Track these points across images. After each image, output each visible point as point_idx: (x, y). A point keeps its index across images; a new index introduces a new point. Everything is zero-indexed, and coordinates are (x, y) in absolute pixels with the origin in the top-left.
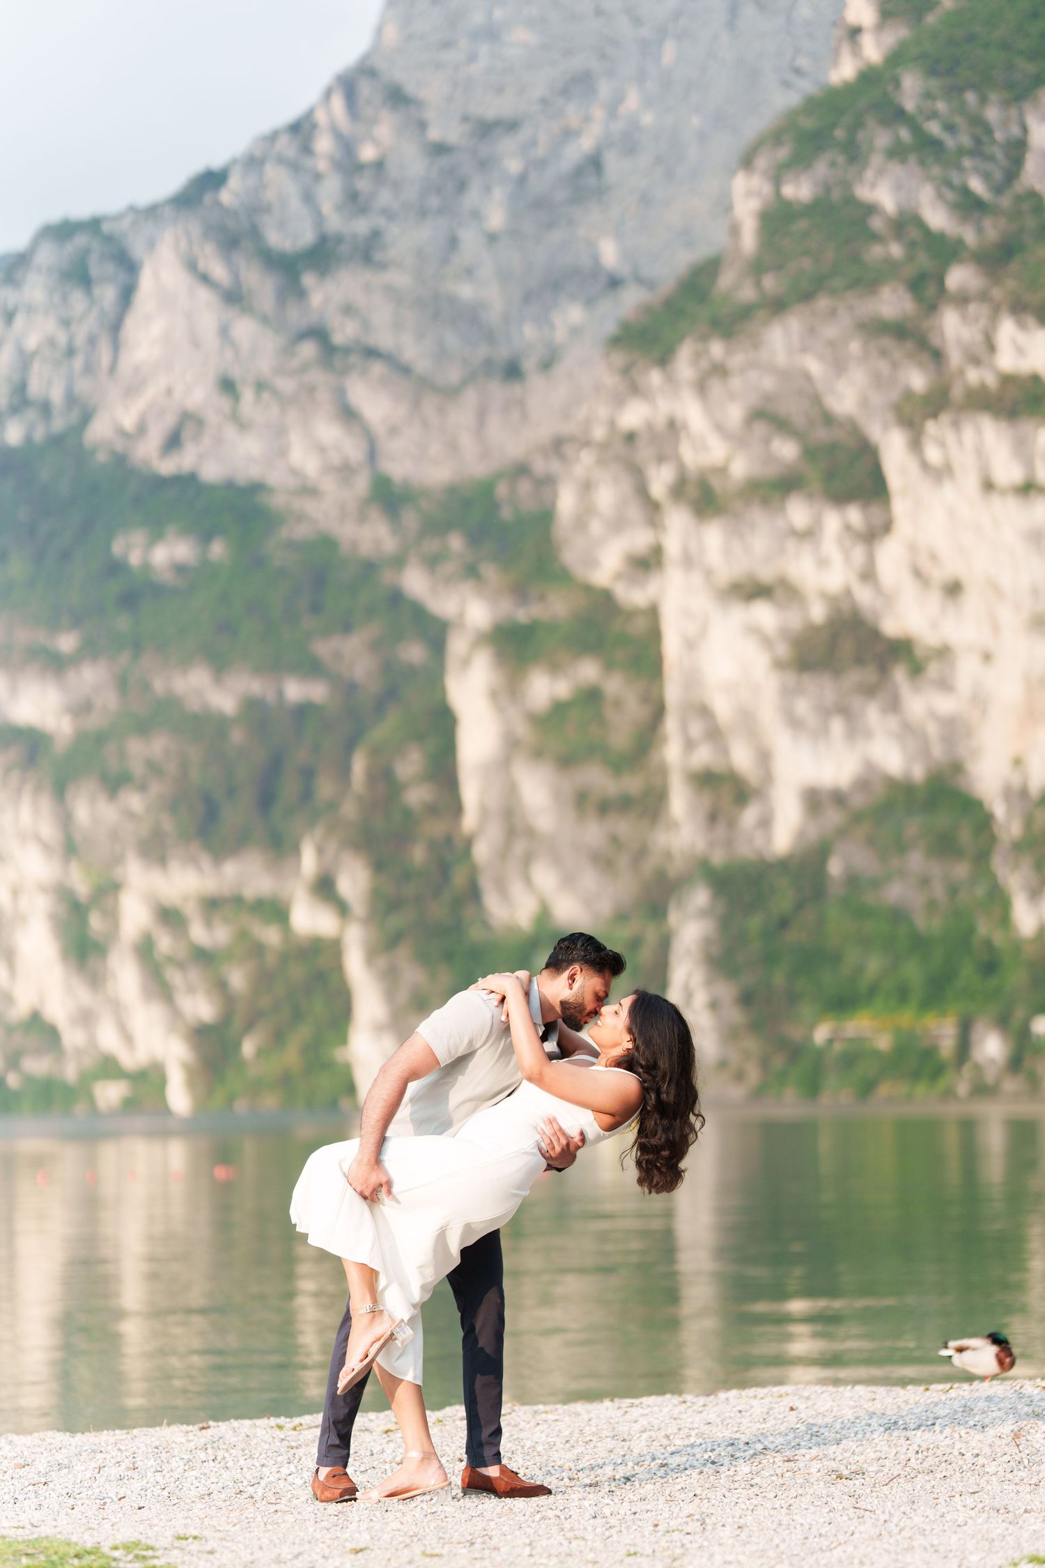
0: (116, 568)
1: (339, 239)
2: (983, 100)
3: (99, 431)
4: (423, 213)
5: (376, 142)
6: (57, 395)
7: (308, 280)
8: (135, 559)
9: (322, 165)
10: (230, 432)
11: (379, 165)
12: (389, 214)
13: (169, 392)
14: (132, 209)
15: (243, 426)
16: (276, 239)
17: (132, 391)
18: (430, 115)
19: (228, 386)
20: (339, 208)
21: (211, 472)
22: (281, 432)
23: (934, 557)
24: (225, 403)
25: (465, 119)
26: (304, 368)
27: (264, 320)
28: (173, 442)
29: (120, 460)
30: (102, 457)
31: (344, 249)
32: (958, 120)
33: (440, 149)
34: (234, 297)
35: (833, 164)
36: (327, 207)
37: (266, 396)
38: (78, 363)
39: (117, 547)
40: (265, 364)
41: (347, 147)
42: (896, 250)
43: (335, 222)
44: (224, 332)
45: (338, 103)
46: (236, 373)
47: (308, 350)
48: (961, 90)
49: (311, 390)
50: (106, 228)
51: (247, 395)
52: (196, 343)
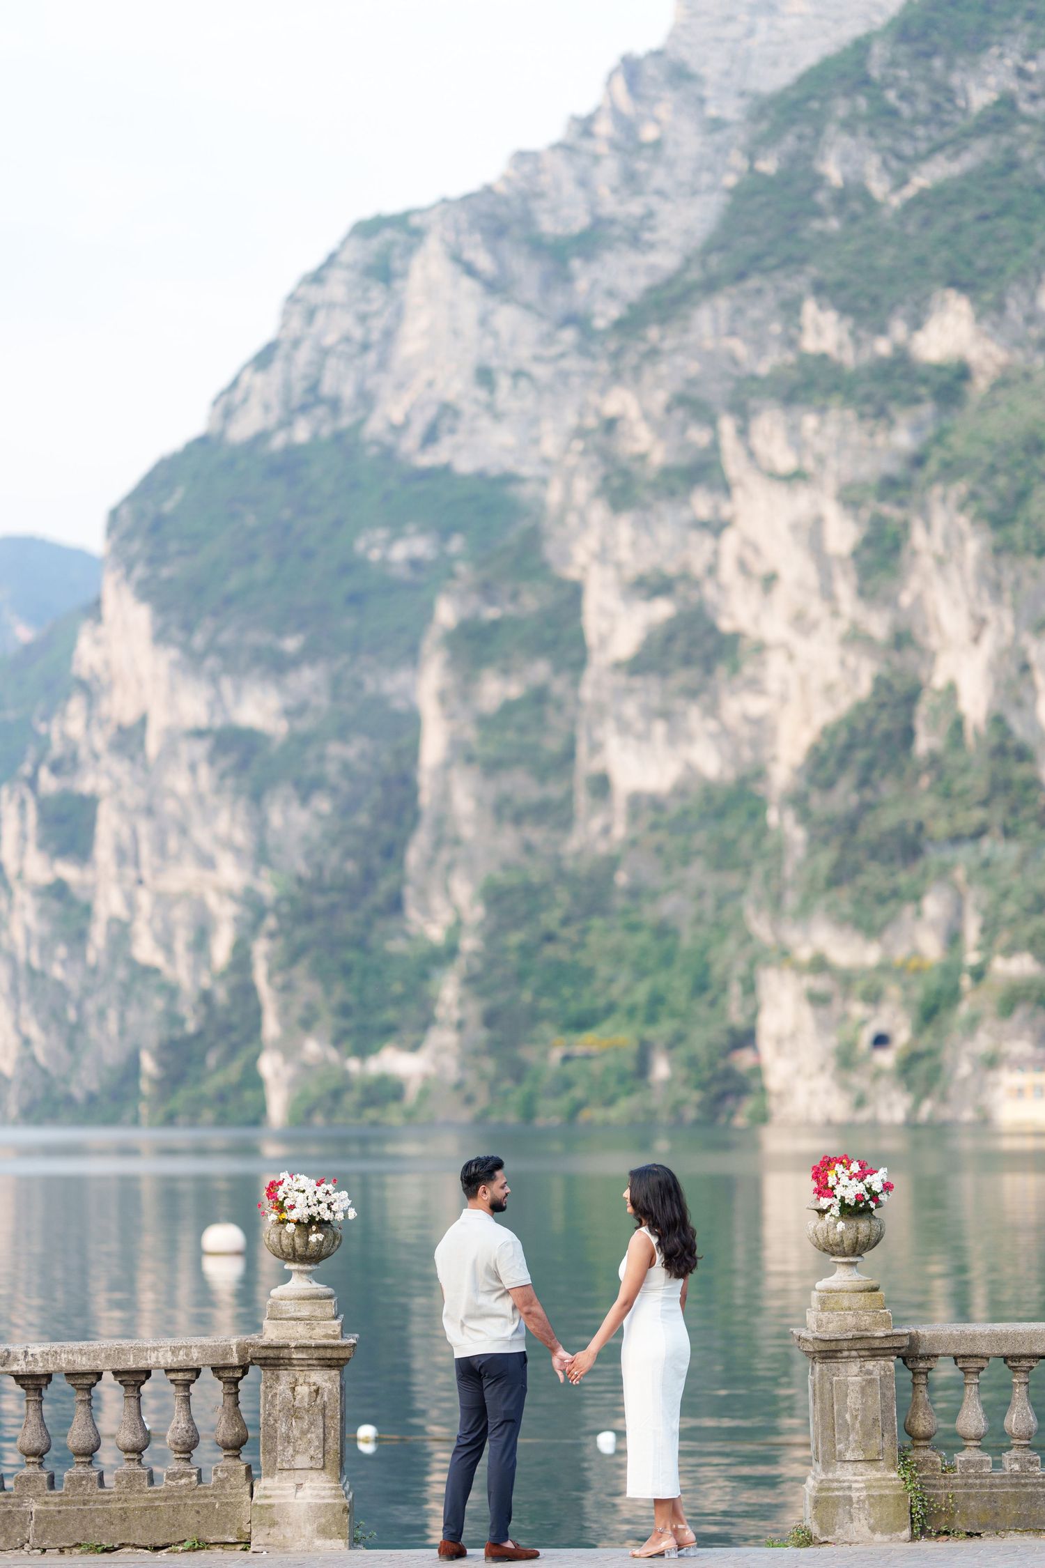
0: (351, 566)
1: (612, 222)
2: (950, 66)
3: (375, 426)
4: (695, 192)
5: (657, 122)
6: (348, 392)
7: (576, 264)
8: (375, 555)
9: (602, 148)
10: (485, 422)
11: (657, 145)
12: (660, 193)
13: (430, 384)
14: (444, 201)
15: (497, 416)
16: (548, 225)
17: (400, 386)
18: (708, 92)
19: (485, 377)
20: (614, 191)
21: (465, 465)
22: (535, 421)
23: (756, 550)
24: (482, 394)
25: (742, 94)
26: (562, 355)
27: (528, 307)
28: (431, 437)
29: (388, 454)
30: (373, 451)
31: (616, 231)
32: (921, 87)
33: (717, 125)
34: (497, 287)
35: (800, 138)
36: (604, 192)
37: (523, 384)
38: (372, 358)
39: (360, 545)
40: (524, 353)
41: (628, 127)
42: (834, 224)
43: (610, 206)
44: (483, 321)
45: (620, 85)
46: (494, 363)
47: (569, 336)
48: (928, 55)
49: (564, 376)
50: (415, 221)
51: (504, 383)
52: (456, 333)
